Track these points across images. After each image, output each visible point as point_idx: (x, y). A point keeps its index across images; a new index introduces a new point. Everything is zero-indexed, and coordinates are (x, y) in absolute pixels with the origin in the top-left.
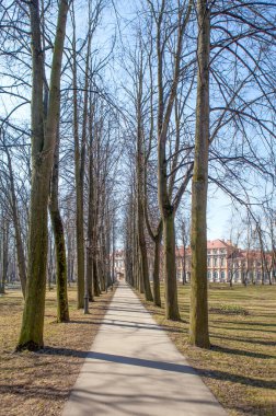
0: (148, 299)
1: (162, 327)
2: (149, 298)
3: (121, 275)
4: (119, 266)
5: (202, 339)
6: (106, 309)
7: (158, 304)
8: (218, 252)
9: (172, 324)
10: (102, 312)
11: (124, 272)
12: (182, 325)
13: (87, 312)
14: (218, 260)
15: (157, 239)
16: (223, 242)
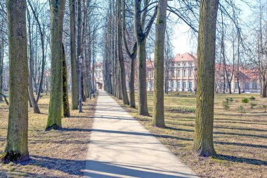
0: (125, 104)
1: (136, 119)
2: (126, 102)
3: (100, 85)
4: (99, 77)
5: (160, 123)
6: (94, 109)
7: (134, 106)
8: (187, 65)
9: (142, 117)
10: (92, 112)
11: (102, 82)
12: (150, 118)
13: (81, 111)
14: (187, 72)
15: (133, 56)
16: (191, 55)
